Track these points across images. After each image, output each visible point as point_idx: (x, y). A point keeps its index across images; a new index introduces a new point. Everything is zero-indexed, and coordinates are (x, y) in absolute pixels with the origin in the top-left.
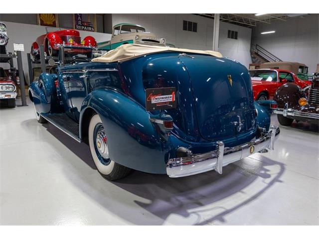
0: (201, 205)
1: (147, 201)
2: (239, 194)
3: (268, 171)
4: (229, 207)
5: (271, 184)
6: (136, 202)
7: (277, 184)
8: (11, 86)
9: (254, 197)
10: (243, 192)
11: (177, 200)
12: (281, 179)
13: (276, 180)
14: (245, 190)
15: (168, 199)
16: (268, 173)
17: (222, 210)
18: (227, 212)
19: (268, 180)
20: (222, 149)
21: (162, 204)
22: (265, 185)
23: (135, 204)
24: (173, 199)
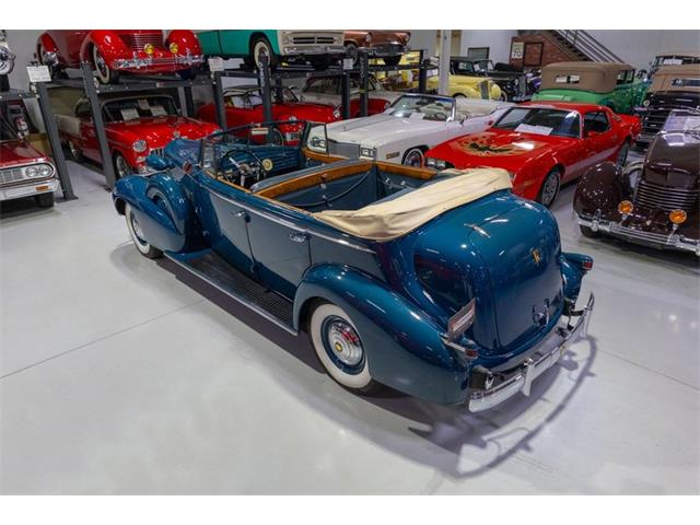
0: (496, 427)
1: (425, 427)
2: (540, 403)
3: (574, 354)
4: (532, 428)
5: (580, 380)
6: (411, 429)
7: (588, 379)
9: (560, 408)
10: (545, 400)
11: (464, 422)
12: (593, 369)
13: (586, 373)
14: (547, 395)
15: (451, 422)
16: (574, 359)
17: (524, 433)
18: (531, 435)
19: (576, 374)
21: (446, 431)
22: (573, 383)
23: (413, 434)
24: (458, 421)
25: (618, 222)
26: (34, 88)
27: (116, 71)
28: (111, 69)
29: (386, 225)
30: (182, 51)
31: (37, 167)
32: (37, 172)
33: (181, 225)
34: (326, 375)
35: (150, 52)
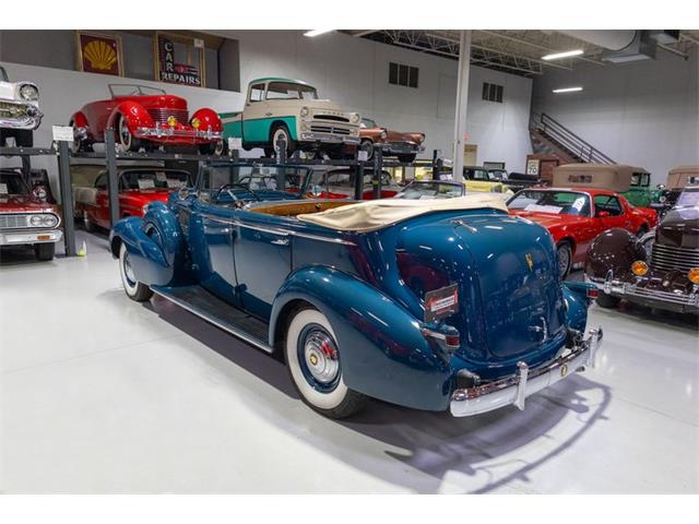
0: (488, 457)
1: (405, 452)
2: (542, 439)
3: (584, 399)
4: (531, 460)
5: (591, 422)
6: (387, 452)
7: (599, 422)
8: (51, 217)
9: (567, 445)
10: (549, 437)
11: (451, 450)
12: (606, 413)
13: (598, 416)
14: (551, 433)
15: (436, 449)
16: (584, 403)
17: (522, 465)
18: (529, 467)
19: (586, 417)
20: (524, 373)
21: (429, 457)
22: (582, 425)
23: (389, 457)
24: (443, 448)
25: (632, 283)
26: (56, 146)
27: (137, 139)
28: (133, 136)
29: (368, 215)
30: (203, 127)
31: (43, 216)
32: (42, 221)
33: (171, 259)
34: (300, 401)
35: (172, 124)
